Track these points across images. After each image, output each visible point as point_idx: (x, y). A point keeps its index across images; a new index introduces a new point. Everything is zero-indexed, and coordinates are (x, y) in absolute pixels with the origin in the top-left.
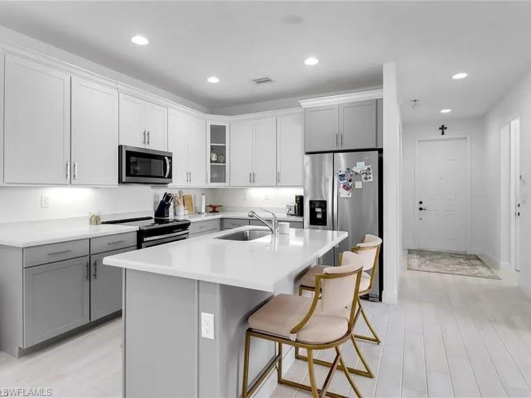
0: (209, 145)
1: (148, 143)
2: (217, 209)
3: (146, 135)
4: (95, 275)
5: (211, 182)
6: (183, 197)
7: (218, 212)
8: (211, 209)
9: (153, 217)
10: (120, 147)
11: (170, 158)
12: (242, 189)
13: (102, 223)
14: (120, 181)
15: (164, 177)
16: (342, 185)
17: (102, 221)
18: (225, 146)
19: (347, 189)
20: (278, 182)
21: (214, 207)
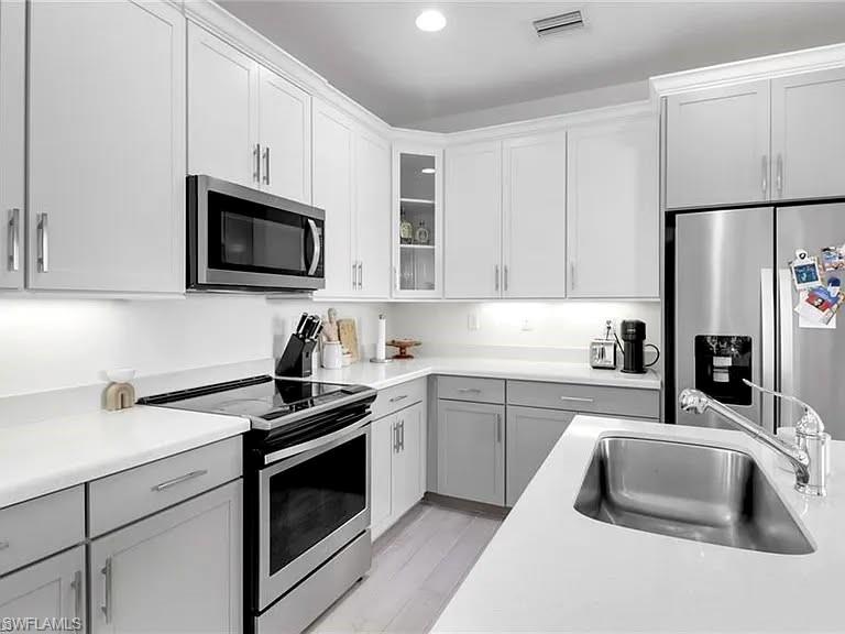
0: (397, 200)
1: (267, 178)
2: (409, 351)
3: (261, 156)
4: (105, 610)
5: (402, 288)
6: (338, 323)
7: (409, 357)
8: (397, 351)
9: (273, 375)
10: (192, 183)
11: (320, 224)
12: (465, 304)
13: (141, 402)
14: (191, 282)
15: (305, 274)
16: (804, 296)
17: (140, 394)
18: (433, 206)
19: (823, 306)
20: (570, 289)
21: (402, 347)
